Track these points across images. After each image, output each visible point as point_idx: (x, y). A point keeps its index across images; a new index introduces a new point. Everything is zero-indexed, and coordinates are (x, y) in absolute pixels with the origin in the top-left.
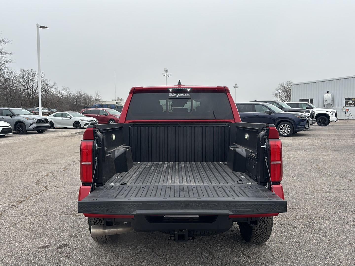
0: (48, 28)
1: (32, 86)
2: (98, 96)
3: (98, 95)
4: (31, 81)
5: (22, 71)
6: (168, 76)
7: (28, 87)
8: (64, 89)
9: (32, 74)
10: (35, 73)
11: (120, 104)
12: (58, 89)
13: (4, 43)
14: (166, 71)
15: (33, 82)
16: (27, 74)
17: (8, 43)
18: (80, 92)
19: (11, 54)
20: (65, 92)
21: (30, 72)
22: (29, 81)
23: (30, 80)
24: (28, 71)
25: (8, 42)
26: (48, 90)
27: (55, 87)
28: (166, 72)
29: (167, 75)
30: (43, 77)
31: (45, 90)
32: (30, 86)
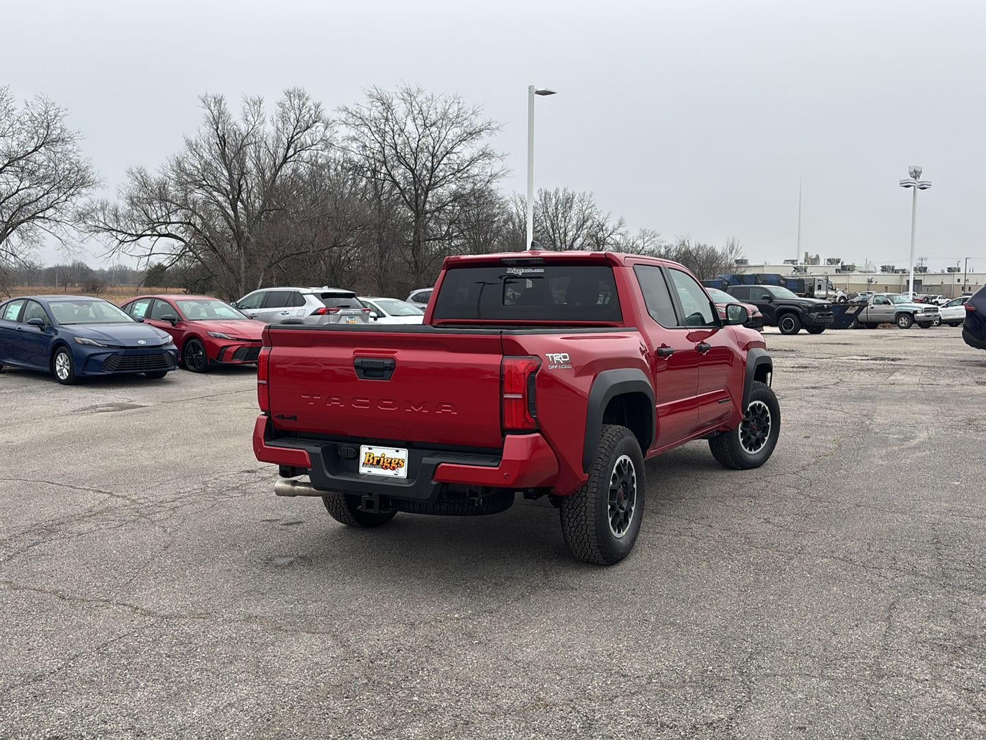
0: (554, 93)
1: (566, 230)
2: (734, 251)
3: (736, 248)
4: (563, 217)
5: (543, 195)
6: (921, 189)
7: (554, 234)
8: (644, 234)
9: (565, 201)
10: (573, 198)
11: (805, 271)
12: (630, 236)
13: (489, 131)
14: (916, 174)
15: (567, 221)
16: (554, 201)
17: (496, 132)
18: (686, 243)
19: (502, 157)
20: (646, 244)
21: (561, 195)
22: (557, 217)
23: (560, 215)
24: (556, 193)
25: (497, 128)
26: (605, 239)
27: (621, 230)
28: (915, 177)
29: (920, 184)
30: (591, 207)
31: (597, 238)
32: (561, 232)
